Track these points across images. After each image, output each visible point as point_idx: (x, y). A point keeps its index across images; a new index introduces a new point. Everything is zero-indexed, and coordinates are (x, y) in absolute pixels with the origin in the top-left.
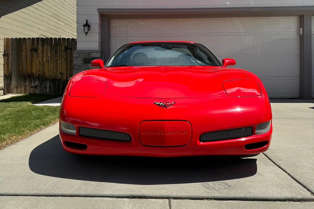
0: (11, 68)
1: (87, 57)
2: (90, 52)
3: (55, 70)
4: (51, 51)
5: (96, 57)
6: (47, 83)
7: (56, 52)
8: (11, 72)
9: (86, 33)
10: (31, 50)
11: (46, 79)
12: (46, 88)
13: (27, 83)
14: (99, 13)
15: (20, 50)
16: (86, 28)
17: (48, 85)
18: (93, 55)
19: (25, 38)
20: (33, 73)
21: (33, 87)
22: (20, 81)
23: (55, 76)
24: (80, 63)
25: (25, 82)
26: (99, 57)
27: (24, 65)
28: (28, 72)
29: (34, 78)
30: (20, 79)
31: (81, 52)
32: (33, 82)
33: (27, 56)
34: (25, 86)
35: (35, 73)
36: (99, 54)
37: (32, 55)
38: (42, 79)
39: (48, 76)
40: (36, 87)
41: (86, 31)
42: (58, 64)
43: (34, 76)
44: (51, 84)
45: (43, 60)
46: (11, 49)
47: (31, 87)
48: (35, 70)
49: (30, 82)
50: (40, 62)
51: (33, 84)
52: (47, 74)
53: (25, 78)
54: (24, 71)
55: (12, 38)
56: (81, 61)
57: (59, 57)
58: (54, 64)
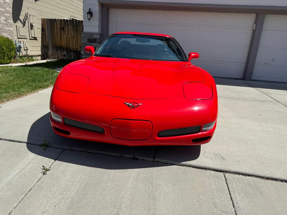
0: (48, 41)
1: (91, 38)
2: (92, 34)
3: (76, 44)
4: (74, 30)
5: (97, 38)
6: (72, 53)
7: (77, 31)
8: (48, 44)
9: (89, 19)
10: (60, 28)
11: (71, 51)
12: (71, 57)
13: (59, 52)
14: (99, 3)
15: (53, 28)
16: (89, 15)
17: (72, 55)
18: (95, 36)
19: (56, 19)
20: (62, 46)
21: (63, 55)
22: (54, 51)
23: (77, 49)
24: (86, 42)
25: (57, 51)
26: (98, 38)
27: (56, 39)
28: (59, 45)
29: (63, 49)
30: (54, 49)
31: (86, 34)
32: (62, 52)
33: (57, 33)
34: (58, 54)
35: (63, 45)
36: (99, 35)
37: (61, 32)
38: (68, 50)
39: (72, 48)
40: (65, 56)
41: (89, 17)
42: (78, 40)
43: (63, 48)
44: (75, 55)
45: (68, 37)
46: (47, 27)
47: (62, 55)
48: (64, 43)
49: (61, 51)
50: (66, 38)
51: (62, 53)
52: (71, 47)
53: (57, 49)
54: (56, 44)
55: (47, 19)
56: (86, 40)
57: (79, 35)
58: (76, 40)
